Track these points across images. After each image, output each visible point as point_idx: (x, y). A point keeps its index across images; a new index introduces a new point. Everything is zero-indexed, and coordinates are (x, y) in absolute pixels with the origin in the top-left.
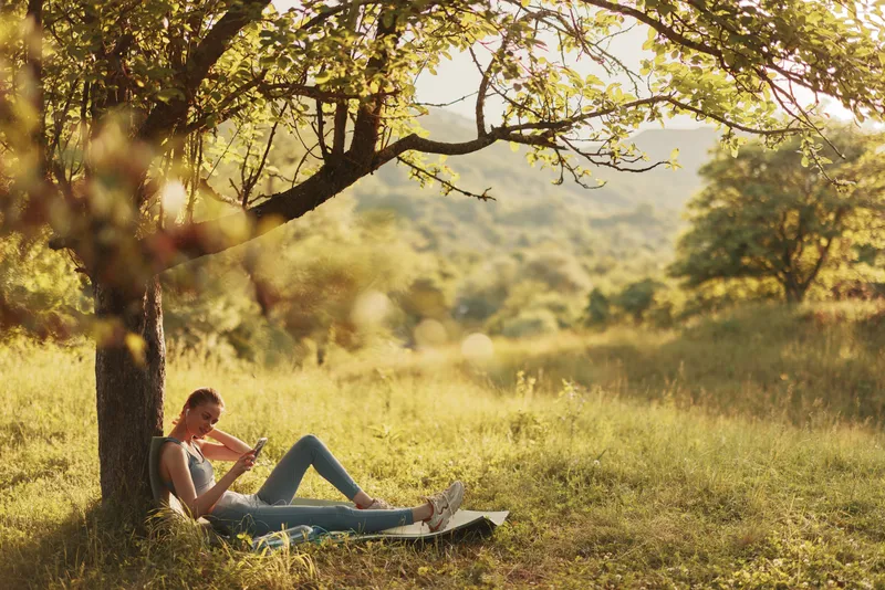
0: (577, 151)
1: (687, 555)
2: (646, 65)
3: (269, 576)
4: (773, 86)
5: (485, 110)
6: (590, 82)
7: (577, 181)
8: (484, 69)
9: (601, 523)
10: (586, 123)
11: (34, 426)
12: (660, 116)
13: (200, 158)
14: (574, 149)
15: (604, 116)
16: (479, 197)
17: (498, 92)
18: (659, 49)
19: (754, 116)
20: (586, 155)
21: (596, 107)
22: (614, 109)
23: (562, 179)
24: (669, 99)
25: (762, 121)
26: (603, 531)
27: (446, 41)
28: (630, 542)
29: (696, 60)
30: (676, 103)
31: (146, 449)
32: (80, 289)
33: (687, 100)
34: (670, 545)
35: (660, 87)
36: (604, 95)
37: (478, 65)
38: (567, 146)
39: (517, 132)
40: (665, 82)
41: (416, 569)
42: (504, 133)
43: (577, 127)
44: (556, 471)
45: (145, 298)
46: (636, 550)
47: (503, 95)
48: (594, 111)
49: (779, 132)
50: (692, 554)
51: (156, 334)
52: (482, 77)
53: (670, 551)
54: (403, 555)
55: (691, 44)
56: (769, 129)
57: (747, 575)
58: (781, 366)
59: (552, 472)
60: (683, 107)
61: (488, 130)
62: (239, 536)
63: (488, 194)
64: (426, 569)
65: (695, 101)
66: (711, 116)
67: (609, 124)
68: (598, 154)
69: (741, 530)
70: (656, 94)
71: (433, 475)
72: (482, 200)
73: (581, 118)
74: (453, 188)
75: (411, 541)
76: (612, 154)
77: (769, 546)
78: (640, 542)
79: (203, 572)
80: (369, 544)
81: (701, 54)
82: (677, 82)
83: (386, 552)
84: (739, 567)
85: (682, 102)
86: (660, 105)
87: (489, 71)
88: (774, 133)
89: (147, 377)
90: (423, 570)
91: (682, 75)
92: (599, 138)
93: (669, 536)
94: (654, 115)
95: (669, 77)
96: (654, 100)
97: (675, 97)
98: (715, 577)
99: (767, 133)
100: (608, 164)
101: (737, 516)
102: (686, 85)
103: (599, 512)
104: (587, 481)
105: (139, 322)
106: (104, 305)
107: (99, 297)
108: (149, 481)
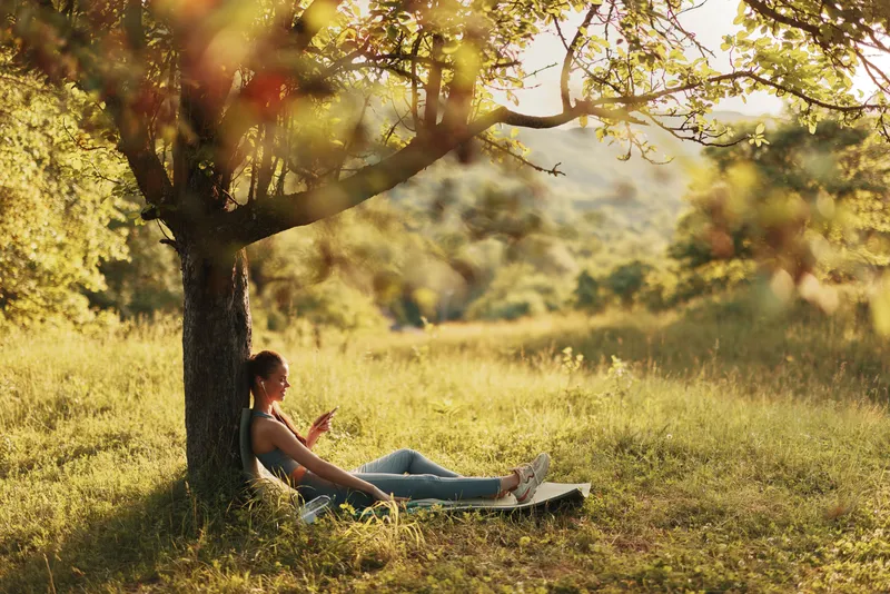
0: (661, 125)
1: (783, 526)
2: (729, 40)
3: (377, 545)
4: (865, 62)
5: (570, 84)
6: (674, 57)
7: (643, 157)
8: (569, 44)
9: (686, 495)
10: (673, 97)
11: (78, 400)
12: (741, 91)
14: (659, 124)
15: (688, 91)
16: (549, 172)
17: (582, 67)
18: (750, 24)
19: (831, 93)
20: (671, 130)
21: (681, 81)
22: (700, 84)
23: (629, 154)
24: (750, 74)
25: (839, 97)
26: (695, 502)
27: (534, 15)
28: (722, 514)
29: (788, 35)
30: (758, 79)
31: (234, 421)
32: (97, 266)
33: (767, 77)
34: (763, 516)
35: (743, 63)
36: (689, 69)
37: (563, 39)
38: (648, 120)
39: (600, 106)
40: (749, 57)
41: (518, 539)
43: (662, 101)
44: (624, 445)
45: (234, 269)
46: (728, 520)
47: (585, 70)
48: (679, 85)
49: (857, 108)
50: (787, 525)
51: (244, 306)
52: (566, 52)
53: (765, 523)
54: (497, 524)
55: (783, 19)
56: (846, 105)
57: (849, 545)
58: (785, 348)
59: (622, 446)
60: (764, 82)
61: (573, 105)
62: (342, 506)
63: (557, 170)
64: (528, 539)
65: (775, 77)
66: (791, 91)
67: (692, 98)
68: (681, 129)
69: (831, 502)
70: (738, 70)
71: (502, 449)
72: (552, 175)
73: (667, 93)
74: (524, 162)
75: (507, 512)
76: (695, 130)
77: (863, 517)
78: (732, 513)
79: (310, 541)
80: (467, 515)
81: (793, 30)
82: (761, 58)
83: (484, 522)
84: (838, 538)
85: (761, 77)
86: (740, 80)
87: (574, 44)
88: (852, 109)
89: (235, 348)
90: (526, 540)
91: (767, 49)
93: (761, 508)
94: (735, 91)
95: (752, 52)
96: (734, 76)
97: (756, 72)
98: (816, 547)
99: (844, 110)
100: (693, 139)
101: (817, 489)
102: (769, 61)
103: (681, 485)
104: (660, 455)
105: (228, 294)
106: (194, 276)
107: (189, 268)
108: (239, 452)
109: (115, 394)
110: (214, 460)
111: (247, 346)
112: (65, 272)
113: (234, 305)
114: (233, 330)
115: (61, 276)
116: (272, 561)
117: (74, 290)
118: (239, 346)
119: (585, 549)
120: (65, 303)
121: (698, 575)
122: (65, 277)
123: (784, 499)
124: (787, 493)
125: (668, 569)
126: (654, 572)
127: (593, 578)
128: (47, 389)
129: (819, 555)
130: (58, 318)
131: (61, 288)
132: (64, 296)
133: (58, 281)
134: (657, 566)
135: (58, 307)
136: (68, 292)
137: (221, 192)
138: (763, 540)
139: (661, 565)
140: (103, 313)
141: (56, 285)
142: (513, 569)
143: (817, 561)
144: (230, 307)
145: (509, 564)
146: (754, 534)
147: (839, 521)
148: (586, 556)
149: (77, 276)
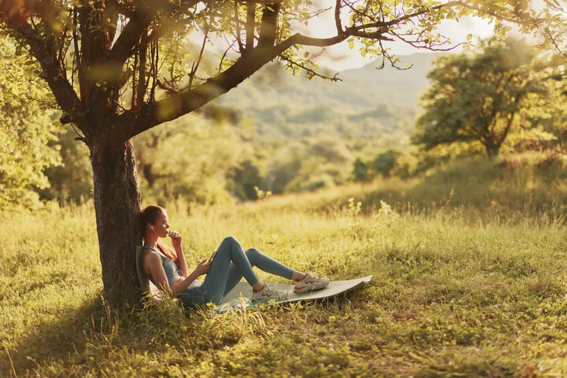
1: (503, 297)
3: (233, 328)
5: (341, 16)
7: (392, 65)
9: (437, 283)
10: (410, 20)
12: (455, 14)
13: (157, 57)
14: (401, 39)
15: (419, 16)
16: (332, 79)
17: (348, 5)
20: (410, 42)
21: (415, 10)
22: (428, 10)
23: (383, 64)
24: (460, 3)
26: (443, 287)
28: (462, 293)
30: (465, 6)
31: (133, 255)
32: (42, 171)
33: (471, 4)
34: (489, 292)
36: (420, 1)
39: (362, 30)
41: (328, 318)
42: (353, 31)
43: (403, 23)
44: (393, 256)
45: (125, 154)
46: (467, 296)
47: (351, 7)
48: (413, 13)
50: (506, 296)
51: (134, 178)
53: (491, 296)
54: (313, 310)
57: (548, 306)
58: (492, 196)
59: (391, 256)
60: (470, 8)
61: (344, 30)
63: (337, 77)
64: (334, 317)
65: (477, 3)
66: (488, 13)
67: (423, 21)
68: (417, 41)
69: (534, 280)
71: (313, 264)
72: (334, 81)
73: (406, 18)
74: (315, 74)
75: (319, 301)
76: (426, 41)
77: (556, 288)
78: (468, 292)
79: (187, 329)
80: (292, 305)
83: (304, 309)
84: (540, 302)
85: (468, 4)
86: (453, 7)
90: (332, 318)
92: (413, 33)
93: (486, 287)
94: (451, 14)
96: (450, 4)
97: (464, 1)
98: (526, 309)
100: (425, 47)
101: (523, 273)
103: (434, 277)
104: (417, 260)
105: (122, 170)
106: (99, 160)
107: (95, 155)
108: (137, 275)
109: (56, 250)
110: (121, 282)
111: (137, 205)
112: (22, 177)
113: (127, 178)
114: (128, 194)
115: (20, 180)
116: (163, 344)
117: (29, 189)
118: (133, 205)
119: (372, 321)
120: (24, 198)
121: (450, 331)
122: (23, 181)
123: (502, 280)
124: (503, 277)
125: (430, 329)
126: (420, 331)
127: (379, 339)
128: (12, 249)
129: (529, 313)
130: (20, 208)
131: (21, 189)
132: (23, 194)
133: (18, 184)
134: (422, 328)
135: (19, 200)
136: (25, 191)
137: (113, 103)
138: (491, 307)
139: (424, 327)
140: (49, 202)
141: (17, 186)
142: (325, 337)
143: (528, 318)
144: (124, 179)
145: (322, 334)
146: (484, 304)
147: (540, 292)
148: (374, 325)
149: (30, 179)
